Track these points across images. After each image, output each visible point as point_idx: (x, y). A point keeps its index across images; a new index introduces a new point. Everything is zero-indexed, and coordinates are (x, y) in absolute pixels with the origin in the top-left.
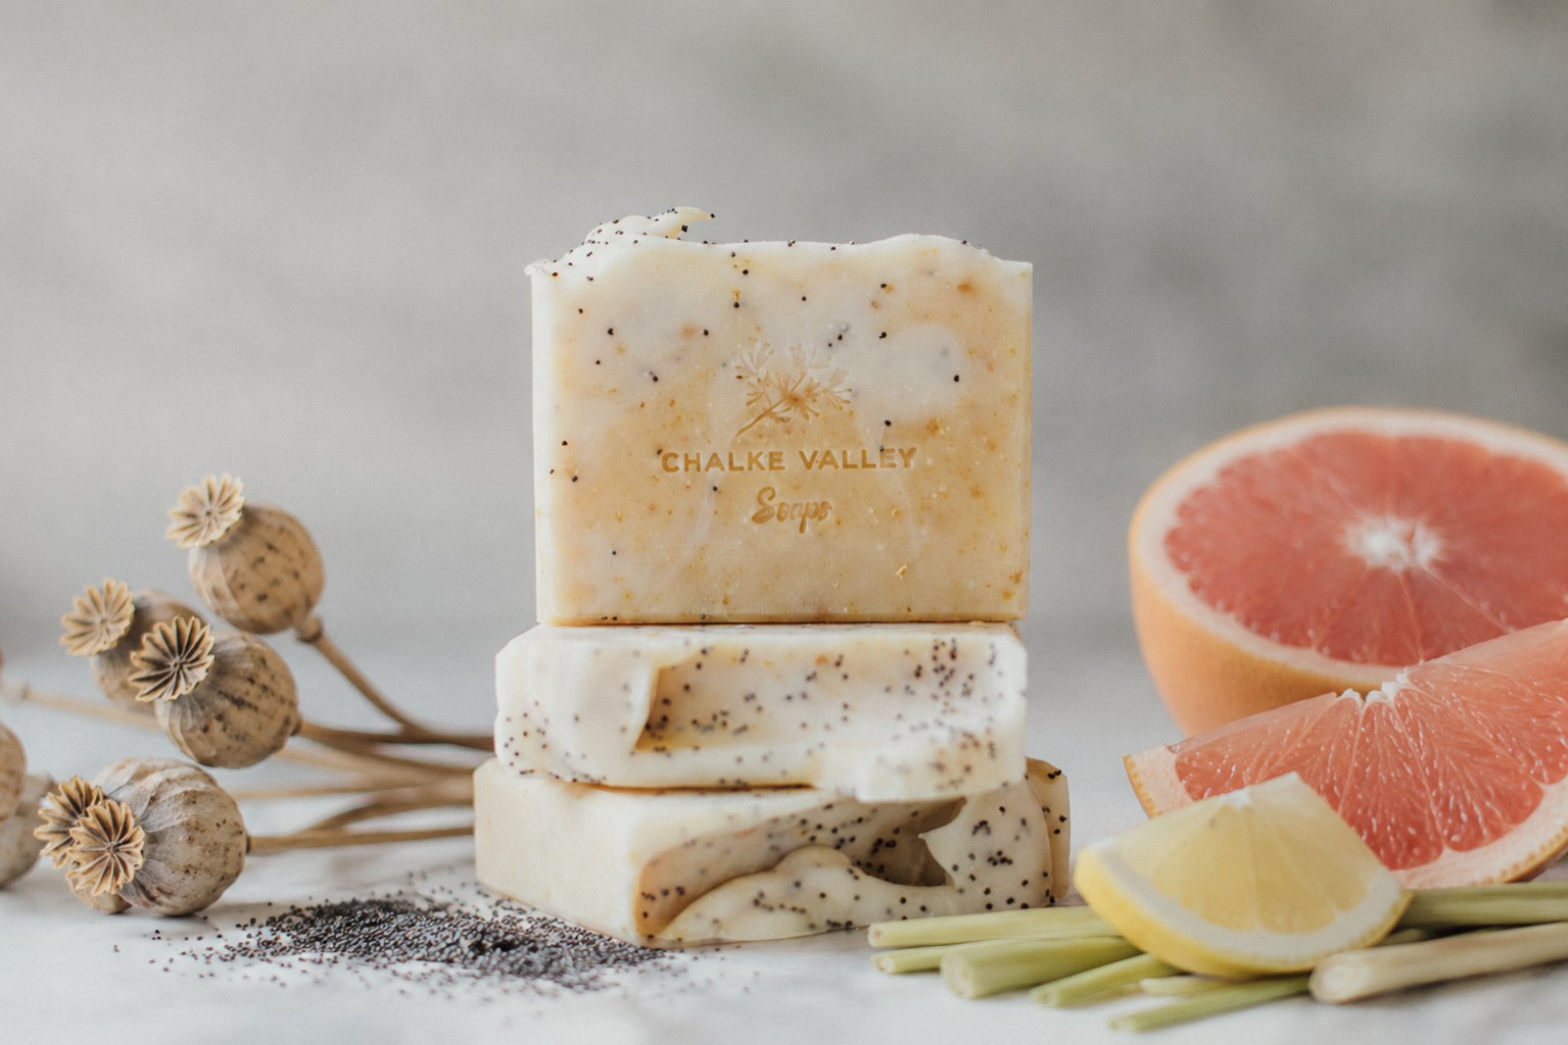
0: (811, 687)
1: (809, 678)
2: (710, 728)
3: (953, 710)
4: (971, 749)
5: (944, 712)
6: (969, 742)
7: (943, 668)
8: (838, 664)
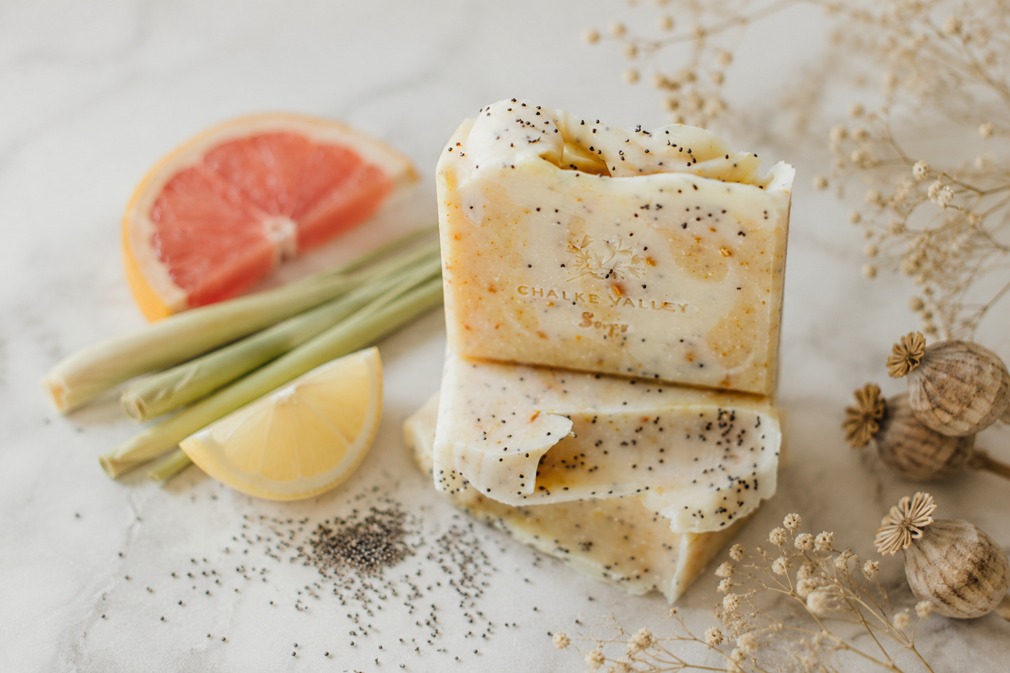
0: (639, 437)
1: (637, 431)
2: (574, 467)
3: (732, 457)
4: (743, 490)
5: (725, 457)
6: (742, 486)
7: (725, 425)
8: (656, 422)
